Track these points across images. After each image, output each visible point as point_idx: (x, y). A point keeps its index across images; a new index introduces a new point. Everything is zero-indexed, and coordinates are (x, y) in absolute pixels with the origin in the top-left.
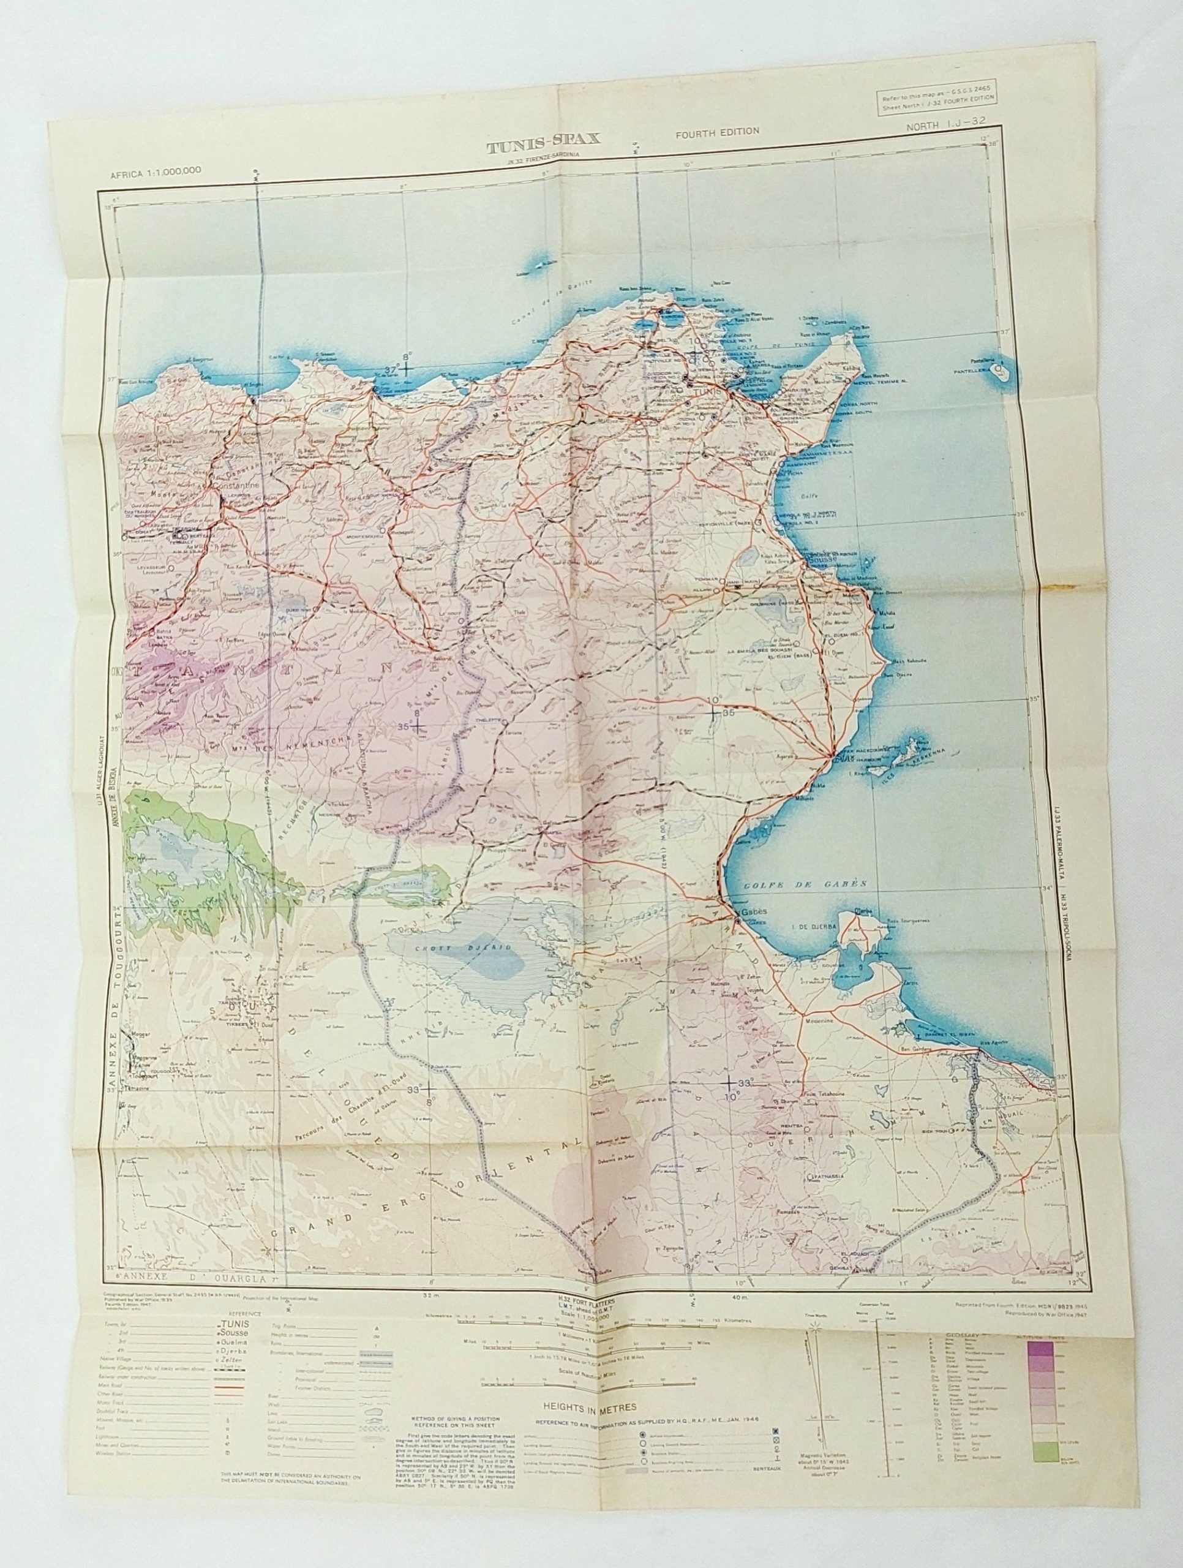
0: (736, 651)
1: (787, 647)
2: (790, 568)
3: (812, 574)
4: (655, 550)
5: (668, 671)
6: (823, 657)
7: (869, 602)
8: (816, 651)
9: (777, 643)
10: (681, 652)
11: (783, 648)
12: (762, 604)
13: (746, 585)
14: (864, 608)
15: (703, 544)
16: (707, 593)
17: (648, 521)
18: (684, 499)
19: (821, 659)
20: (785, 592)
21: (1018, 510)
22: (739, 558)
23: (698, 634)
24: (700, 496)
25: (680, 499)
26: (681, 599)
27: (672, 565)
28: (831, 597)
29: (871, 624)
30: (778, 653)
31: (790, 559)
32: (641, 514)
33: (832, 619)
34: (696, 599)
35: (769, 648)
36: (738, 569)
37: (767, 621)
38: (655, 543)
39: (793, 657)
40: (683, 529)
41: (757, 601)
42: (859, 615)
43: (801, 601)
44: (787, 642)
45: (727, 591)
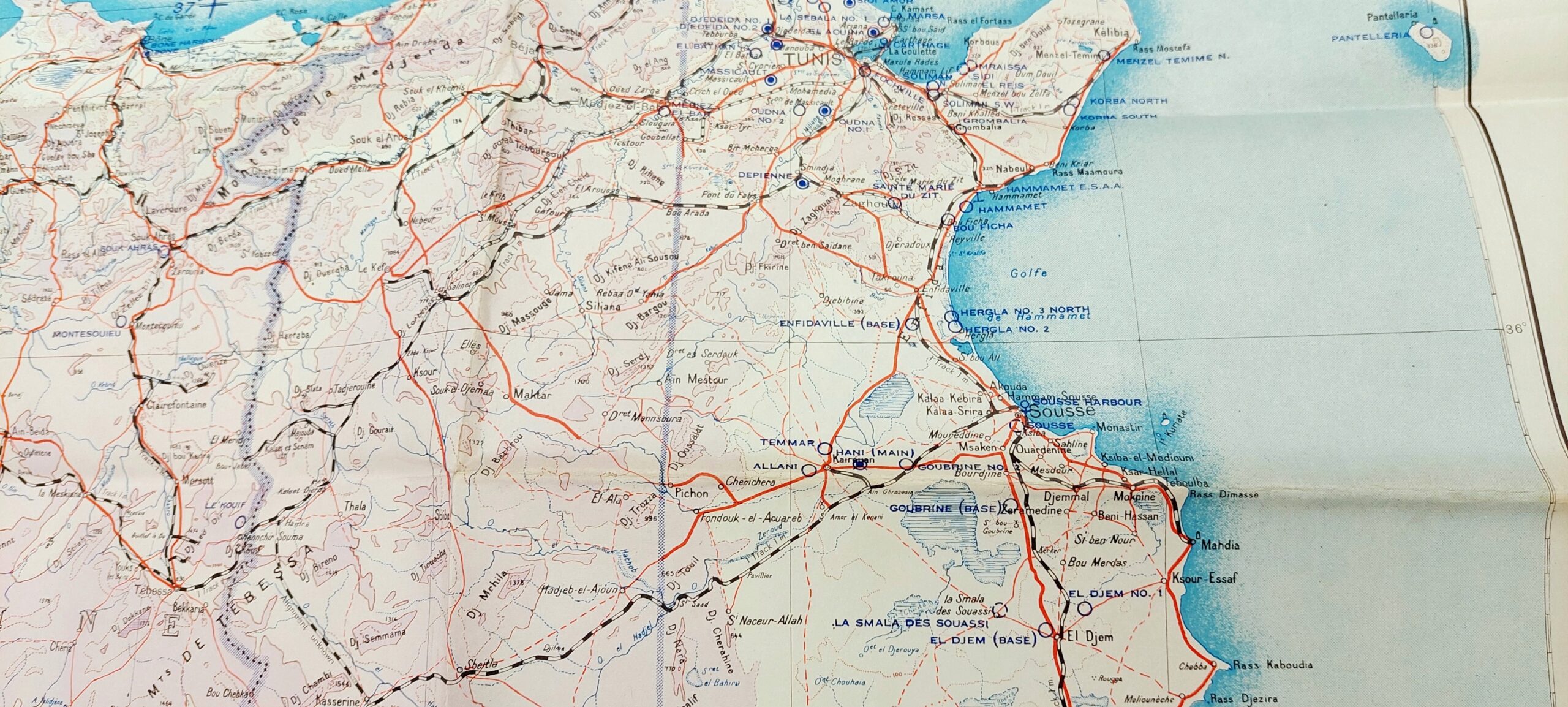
0: (852, 623)
1: (977, 618)
2: (986, 427)
3: (1040, 442)
4: (676, 372)
5: (689, 666)
6: (1064, 645)
7: (1177, 516)
8: (1046, 629)
9: (953, 607)
10: (721, 619)
11: (968, 618)
12: (918, 509)
13: (880, 460)
14: (1165, 530)
15: (785, 365)
16: (785, 475)
17: (665, 310)
18: (750, 267)
19: (1059, 654)
20: (973, 481)
21: (1508, 320)
22: (867, 397)
23: (762, 575)
24: (786, 263)
25: (742, 268)
26: (723, 486)
27: (712, 408)
28: (1085, 498)
29: (1179, 570)
30: (953, 631)
31: (985, 407)
32: (652, 294)
33: (1087, 553)
34: (760, 489)
35: (933, 618)
36: (863, 423)
37: (931, 552)
38: (677, 356)
39: (989, 641)
40: (745, 330)
41: (906, 500)
42: (1151, 545)
43: (1012, 505)
44: (977, 606)
45: (833, 471)
